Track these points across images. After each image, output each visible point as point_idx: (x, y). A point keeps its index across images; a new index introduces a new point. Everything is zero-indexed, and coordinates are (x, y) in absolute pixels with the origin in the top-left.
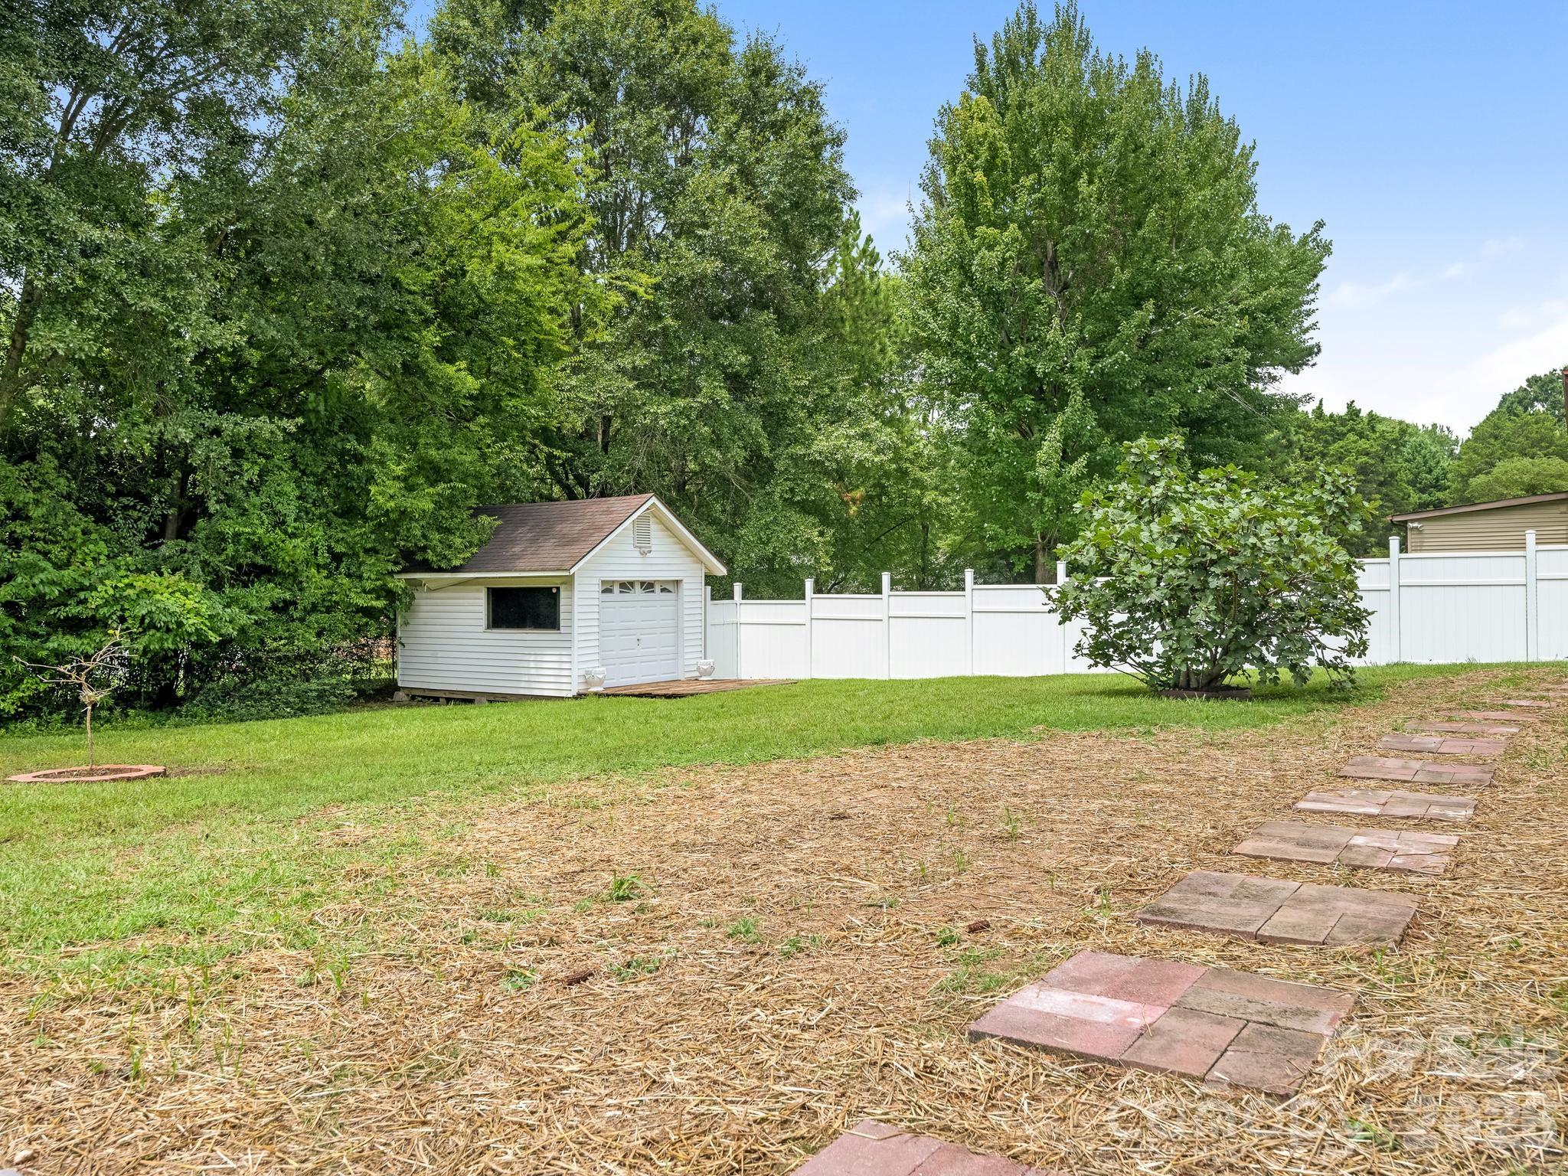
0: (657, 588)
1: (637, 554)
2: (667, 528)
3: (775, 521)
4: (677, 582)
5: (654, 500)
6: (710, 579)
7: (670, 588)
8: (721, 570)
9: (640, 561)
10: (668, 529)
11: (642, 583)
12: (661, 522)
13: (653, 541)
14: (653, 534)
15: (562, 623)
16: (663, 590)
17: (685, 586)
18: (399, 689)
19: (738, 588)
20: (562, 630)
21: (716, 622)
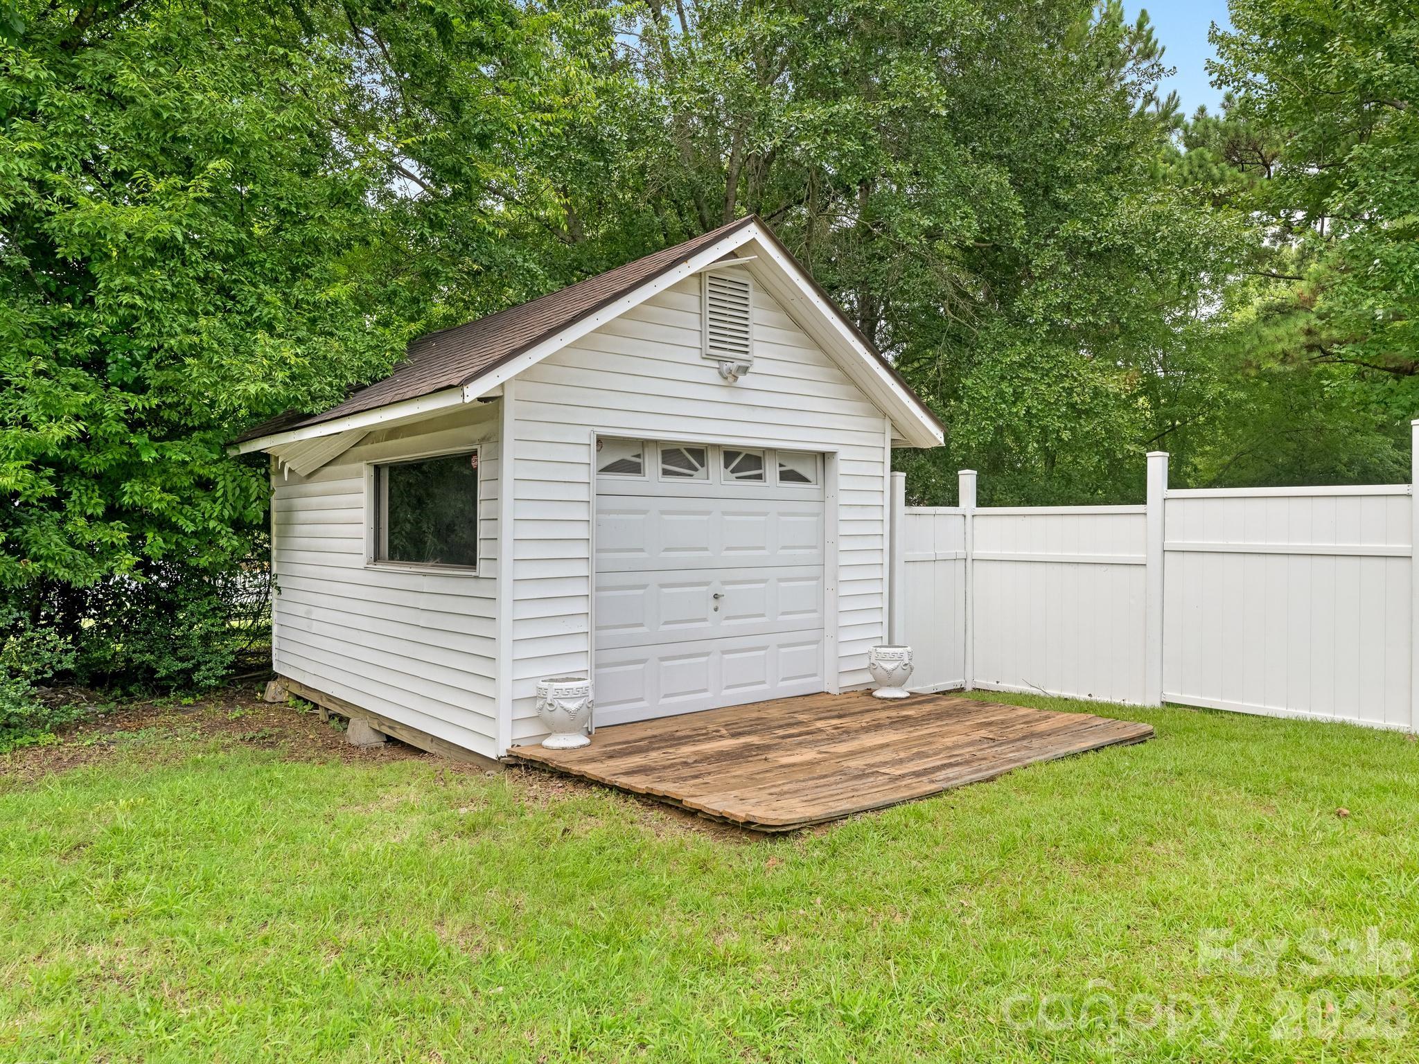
0: (771, 470)
1: (712, 376)
2: (797, 323)
3: (1027, 363)
4: (824, 458)
5: (752, 232)
6: (903, 457)
7: (801, 469)
8: (932, 434)
9: (722, 395)
10: (798, 325)
11: (730, 455)
12: (782, 306)
13: (757, 349)
14: (756, 332)
15: (482, 550)
16: (787, 476)
17: (841, 467)
18: (275, 677)
19: (967, 480)
20: (482, 568)
21: (918, 555)
